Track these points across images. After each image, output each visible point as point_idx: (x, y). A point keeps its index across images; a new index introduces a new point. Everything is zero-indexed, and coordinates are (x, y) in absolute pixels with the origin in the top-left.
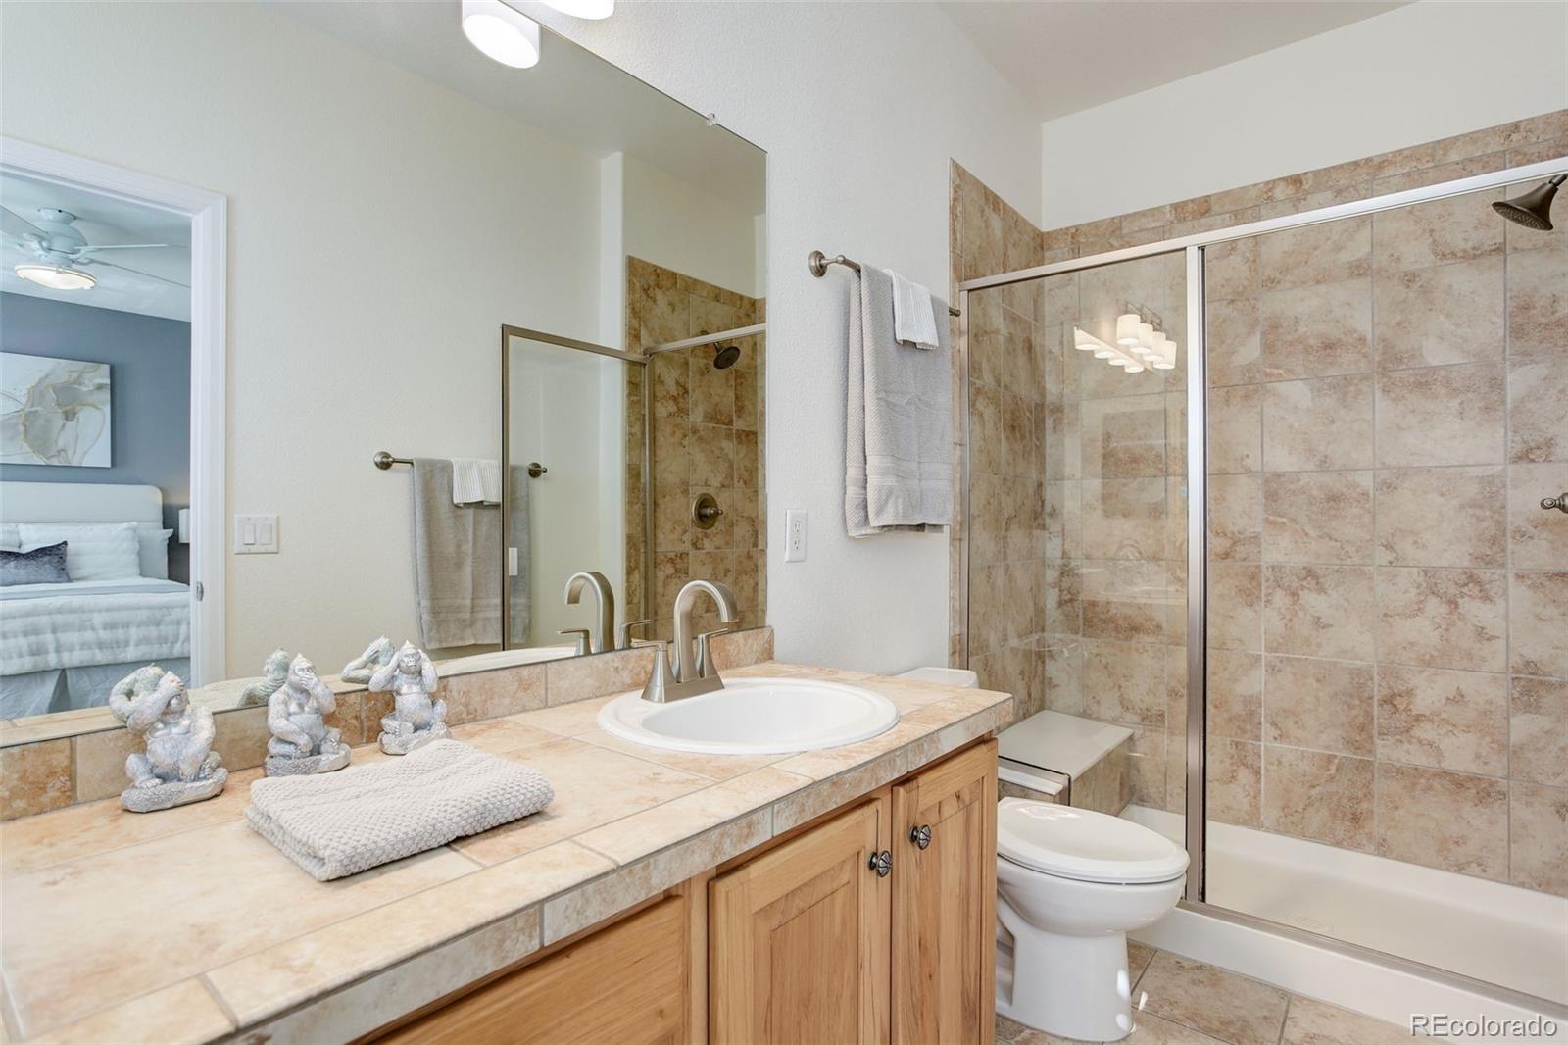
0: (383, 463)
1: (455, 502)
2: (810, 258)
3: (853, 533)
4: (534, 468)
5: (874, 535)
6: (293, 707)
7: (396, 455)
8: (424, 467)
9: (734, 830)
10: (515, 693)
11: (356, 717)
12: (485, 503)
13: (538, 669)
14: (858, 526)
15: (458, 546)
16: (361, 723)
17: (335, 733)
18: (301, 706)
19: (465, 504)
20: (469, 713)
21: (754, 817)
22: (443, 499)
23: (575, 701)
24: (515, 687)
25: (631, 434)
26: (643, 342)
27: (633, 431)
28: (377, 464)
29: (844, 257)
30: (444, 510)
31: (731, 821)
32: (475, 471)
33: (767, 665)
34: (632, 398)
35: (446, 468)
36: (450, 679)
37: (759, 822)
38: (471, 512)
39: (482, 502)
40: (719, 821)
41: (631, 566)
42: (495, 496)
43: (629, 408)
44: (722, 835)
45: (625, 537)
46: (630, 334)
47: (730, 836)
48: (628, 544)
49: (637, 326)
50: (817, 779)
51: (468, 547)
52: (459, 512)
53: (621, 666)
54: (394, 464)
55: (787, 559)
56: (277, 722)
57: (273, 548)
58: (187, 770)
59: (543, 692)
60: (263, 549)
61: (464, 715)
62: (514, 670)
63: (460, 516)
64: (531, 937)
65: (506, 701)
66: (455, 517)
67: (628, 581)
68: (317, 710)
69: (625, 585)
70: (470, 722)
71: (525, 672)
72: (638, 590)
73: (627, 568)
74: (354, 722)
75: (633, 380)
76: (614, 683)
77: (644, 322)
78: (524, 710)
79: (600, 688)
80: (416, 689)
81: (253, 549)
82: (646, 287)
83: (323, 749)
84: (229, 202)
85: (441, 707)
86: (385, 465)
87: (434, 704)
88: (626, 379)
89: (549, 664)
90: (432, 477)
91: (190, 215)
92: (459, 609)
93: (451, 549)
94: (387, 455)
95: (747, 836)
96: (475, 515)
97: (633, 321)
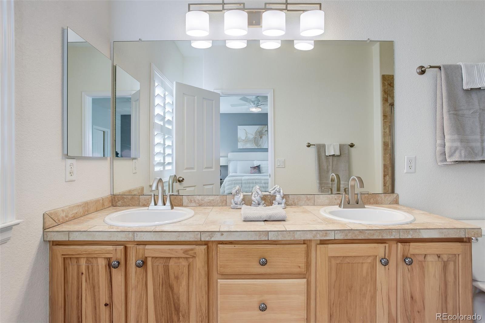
0: (308, 145)
1: (326, 155)
2: (417, 70)
3: (439, 164)
4: (351, 144)
5: (450, 165)
6: (256, 195)
7: (311, 144)
8: (318, 146)
9: (321, 233)
10: (306, 201)
11: (270, 200)
12: (335, 155)
13: (312, 196)
14: (442, 161)
15: (327, 167)
16: (271, 201)
17: (263, 202)
18: (257, 196)
19: (329, 155)
20: (294, 203)
21: (328, 232)
22: (323, 154)
23: (322, 205)
24: (306, 199)
25: (385, 132)
26: (389, 102)
27: (385, 131)
28: (307, 146)
29: (430, 66)
30: (323, 157)
31: (320, 231)
32: (332, 146)
33: (395, 206)
34: (385, 120)
35: (324, 146)
36: (290, 195)
37: (329, 234)
38: (331, 157)
39: (334, 155)
40: (316, 230)
41: (385, 174)
42: (338, 153)
43: (384, 123)
44: (317, 233)
45: (383, 165)
46: (384, 100)
47: (319, 234)
48: (384, 167)
49: (386, 97)
50: (353, 229)
51: (330, 167)
52: (328, 158)
53: (337, 198)
54: (311, 146)
55: (405, 172)
56: (253, 198)
57: (284, 167)
58: (239, 203)
59: (313, 202)
60: (281, 167)
61: (293, 204)
62: (306, 195)
63: (328, 159)
64: (266, 237)
65: (303, 202)
66: (327, 159)
67: (384, 179)
68: (260, 197)
69: (383, 180)
70: (294, 205)
71: (308, 196)
72: (388, 182)
73: (384, 175)
74: (269, 201)
75: (385, 114)
76: (335, 202)
77: (390, 95)
78: (308, 205)
79: (330, 203)
80: (279, 196)
81: (280, 167)
82: (390, 83)
83: (261, 204)
84: (274, 90)
85: (284, 200)
86: (309, 146)
87: (283, 199)
88: (382, 114)
89: (315, 195)
90: (320, 149)
91: (267, 95)
92: (328, 184)
93: (326, 167)
94: (309, 143)
95: (325, 236)
96: (332, 158)
97: (385, 95)
